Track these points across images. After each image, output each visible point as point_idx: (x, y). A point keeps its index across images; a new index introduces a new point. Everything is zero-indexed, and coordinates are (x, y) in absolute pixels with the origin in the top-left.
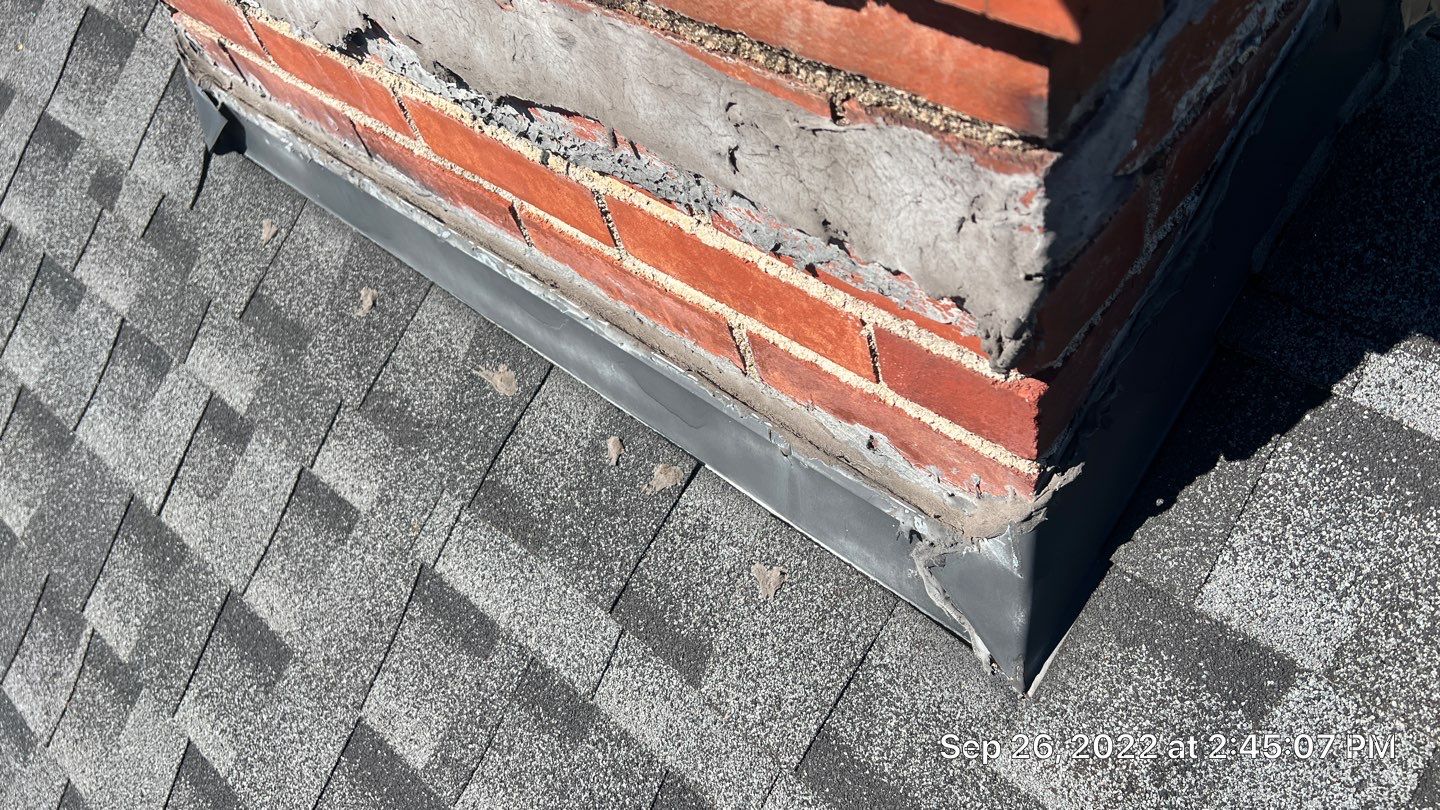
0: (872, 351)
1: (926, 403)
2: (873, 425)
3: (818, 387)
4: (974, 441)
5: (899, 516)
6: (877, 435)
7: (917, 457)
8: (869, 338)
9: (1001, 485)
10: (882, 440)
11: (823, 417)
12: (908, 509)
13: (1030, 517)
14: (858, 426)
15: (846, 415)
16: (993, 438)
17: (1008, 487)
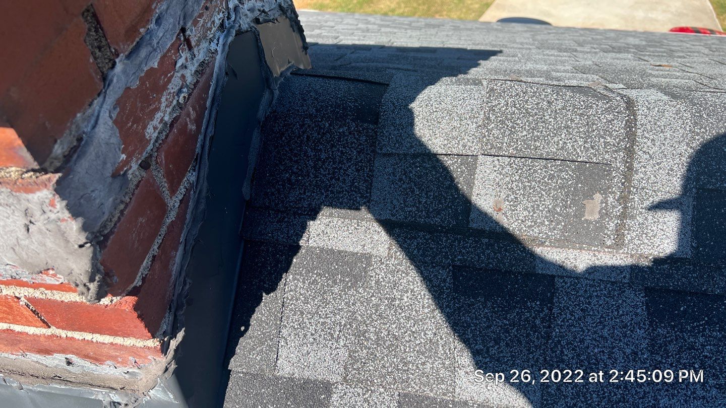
0: (34, 312)
1: (81, 329)
2: (63, 351)
3: (20, 342)
4: (119, 340)
5: (100, 397)
6: (68, 356)
7: (97, 359)
8: (27, 306)
9: (146, 358)
10: (73, 358)
11: (34, 357)
12: (104, 391)
13: (166, 369)
14: (55, 355)
15: (47, 352)
16: (125, 335)
17: (149, 357)
